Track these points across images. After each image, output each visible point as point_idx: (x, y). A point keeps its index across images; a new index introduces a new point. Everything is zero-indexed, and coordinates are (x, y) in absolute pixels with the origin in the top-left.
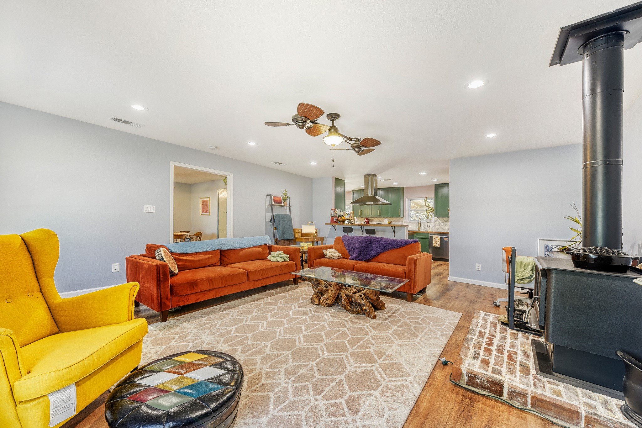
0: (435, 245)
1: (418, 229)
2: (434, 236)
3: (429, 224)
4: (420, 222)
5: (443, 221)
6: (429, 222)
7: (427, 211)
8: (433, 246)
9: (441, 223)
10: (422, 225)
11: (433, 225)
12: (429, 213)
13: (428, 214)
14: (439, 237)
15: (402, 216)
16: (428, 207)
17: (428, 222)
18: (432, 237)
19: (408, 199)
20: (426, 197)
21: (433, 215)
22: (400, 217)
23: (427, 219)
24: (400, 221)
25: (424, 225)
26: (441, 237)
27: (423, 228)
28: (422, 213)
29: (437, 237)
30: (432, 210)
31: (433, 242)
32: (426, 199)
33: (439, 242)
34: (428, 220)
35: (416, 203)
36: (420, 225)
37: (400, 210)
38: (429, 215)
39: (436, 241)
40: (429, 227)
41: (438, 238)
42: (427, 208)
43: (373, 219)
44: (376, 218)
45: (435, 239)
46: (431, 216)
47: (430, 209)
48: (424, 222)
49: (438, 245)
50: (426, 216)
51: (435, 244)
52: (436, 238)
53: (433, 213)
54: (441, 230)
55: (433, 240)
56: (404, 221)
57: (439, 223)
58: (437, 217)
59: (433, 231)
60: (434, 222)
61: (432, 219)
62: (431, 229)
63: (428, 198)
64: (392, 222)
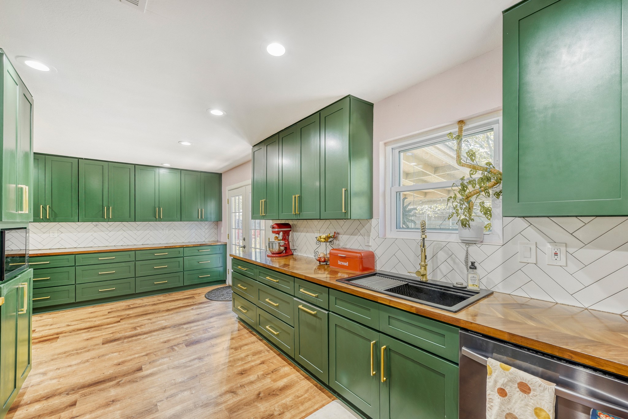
2: (498, 372)
3: (473, 249)
5: (568, 239)
6: (474, 243)
7: (464, 188)
9: (549, 248)
10: (439, 256)
11: (499, 257)
12: (472, 199)
13: (469, 202)
14: (544, 392)
16: (469, 166)
17: (468, 243)
18: (481, 370)
19: (389, 148)
20: (461, 123)
21: (498, 211)
22: (349, 217)
23: (466, 223)
24: (362, 232)
25: (451, 255)
27: (444, 268)
29: (524, 388)
30: (489, 179)
32: (461, 130)
34: (467, 234)
35: (419, 160)
38: (477, 205)
40: (473, 266)
42: (466, 172)
44: (305, 222)
45: (502, 392)
46: (487, 212)
47: (478, 175)
48: (450, 239)
50: (459, 211)
52: (516, 394)
53: (497, 196)
54: (557, 303)
55: (490, 397)
56: (373, 234)
57: (533, 247)
58: (524, 217)
59: (499, 289)
60: (501, 243)
61: (489, 225)
62: (484, 281)
63: (471, 126)
64: (340, 236)
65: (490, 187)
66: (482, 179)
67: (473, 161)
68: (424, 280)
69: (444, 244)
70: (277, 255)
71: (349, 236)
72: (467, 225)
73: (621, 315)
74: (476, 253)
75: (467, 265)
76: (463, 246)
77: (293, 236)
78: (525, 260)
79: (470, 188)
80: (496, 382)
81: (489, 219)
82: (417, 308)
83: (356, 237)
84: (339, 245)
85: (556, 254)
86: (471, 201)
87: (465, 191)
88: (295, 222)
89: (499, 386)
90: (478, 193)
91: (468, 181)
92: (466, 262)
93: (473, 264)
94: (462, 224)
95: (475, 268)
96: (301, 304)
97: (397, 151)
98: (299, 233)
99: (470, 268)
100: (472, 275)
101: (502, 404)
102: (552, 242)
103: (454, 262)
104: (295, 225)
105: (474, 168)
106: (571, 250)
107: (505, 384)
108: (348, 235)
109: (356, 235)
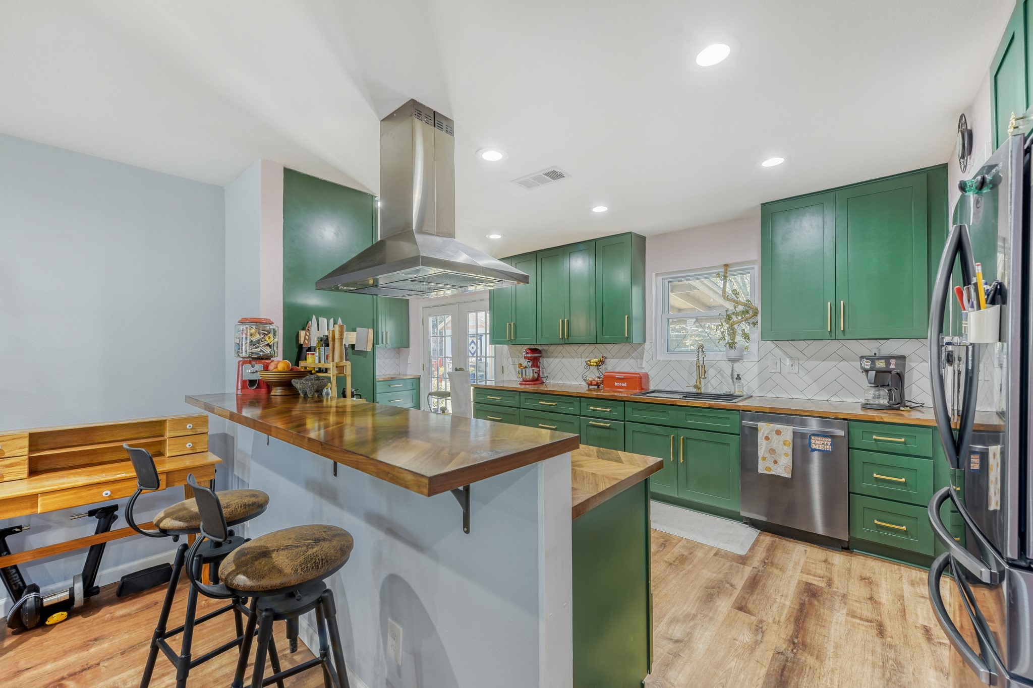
0: (768, 468)
1: (696, 387)
2: (764, 428)
3: (736, 365)
4: (701, 359)
5: (799, 355)
6: (738, 360)
7: (727, 318)
8: (761, 469)
9: (788, 362)
10: (711, 372)
11: (755, 370)
12: (736, 326)
13: (733, 329)
14: (787, 431)
15: (636, 339)
16: (733, 301)
17: (734, 361)
18: (755, 430)
19: (660, 278)
20: (726, 266)
21: (756, 334)
22: (628, 340)
23: (732, 345)
24: (634, 355)
25: (720, 371)
26: (795, 434)
27: (714, 382)
28: (713, 326)
29: (778, 432)
30: (748, 312)
31: (761, 453)
32: (726, 272)
33: (786, 455)
34: (733, 354)
36: (702, 371)
37: (630, 319)
38: (739, 332)
39: (772, 451)
40: (739, 378)
41: (782, 438)
42: (730, 306)
43: (552, 348)
44: (560, 347)
45: (767, 438)
46: (746, 336)
47: (740, 308)
48: (718, 359)
49: (782, 468)
50: (727, 336)
51: (769, 463)
52: (774, 437)
53: (755, 324)
54: (793, 398)
55: (761, 443)
56: (646, 356)
57: (779, 362)
58: (772, 341)
59: (756, 393)
60: (757, 360)
61: (747, 346)
62: (745, 389)
63: (733, 269)
64: (607, 361)
65: (750, 318)
66: (743, 311)
67: (738, 298)
68: (699, 392)
69: (714, 362)
70: (531, 383)
71: (619, 360)
72: (733, 347)
73: (827, 401)
74: (739, 368)
75: (732, 378)
76: (730, 363)
77: (544, 362)
78: (773, 371)
79: (734, 318)
80: (763, 434)
81: (748, 343)
82: (709, 404)
83: (627, 360)
84: (606, 369)
85: (792, 365)
86: (734, 328)
87: (730, 320)
88: (545, 347)
89: (765, 435)
90: (739, 322)
91: (731, 312)
92: (732, 375)
93: (738, 375)
94: (730, 346)
95: (740, 379)
96: (590, 420)
97: (667, 281)
98: (552, 359)
99: (737, 379)
100: (738, 384)
101: (767, 444)
102: (791, 358)
103: (723, 377)
104: (546, 351)
105: (737, 303)
106: (801, 362)
107: (768, 434)
108: (617, 358)
109: (626, 358)
